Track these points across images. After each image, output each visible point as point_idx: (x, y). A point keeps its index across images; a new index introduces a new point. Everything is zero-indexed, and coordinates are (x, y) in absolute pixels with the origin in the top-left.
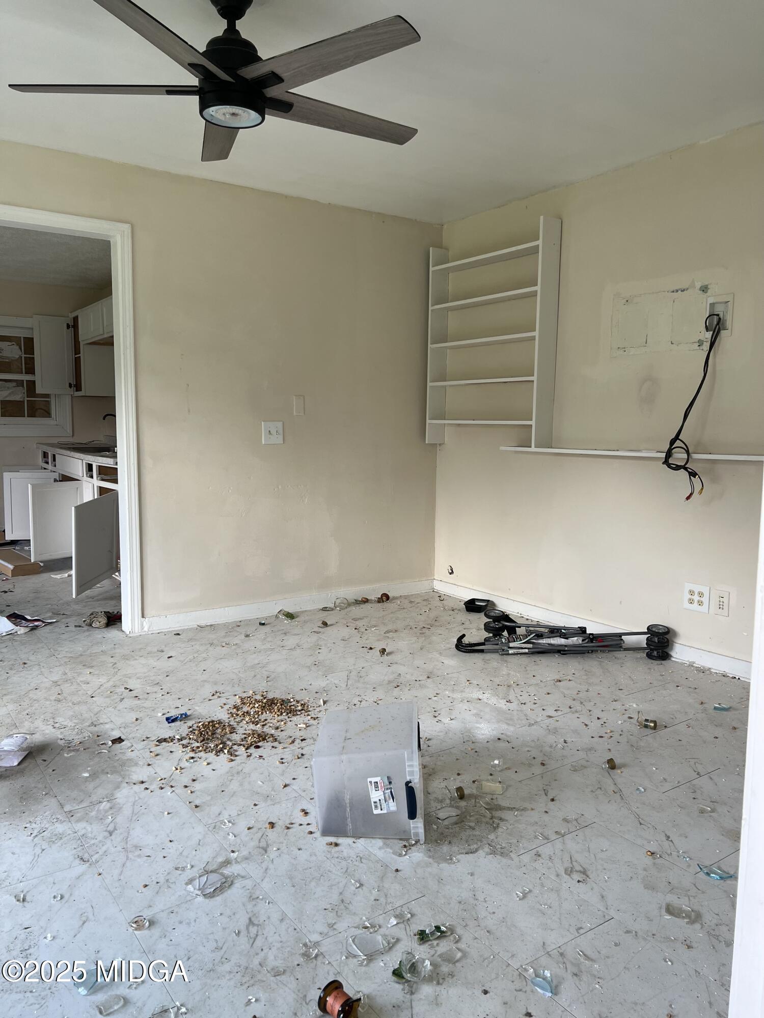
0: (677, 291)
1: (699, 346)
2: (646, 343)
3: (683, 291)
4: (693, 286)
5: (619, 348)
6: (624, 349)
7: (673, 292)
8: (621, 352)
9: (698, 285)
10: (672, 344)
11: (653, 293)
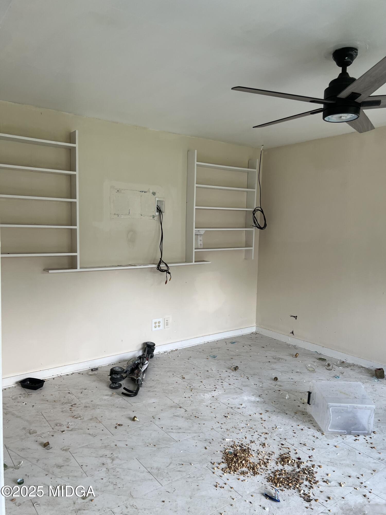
0: (142, 192)
1: (153, 218)
2: (129, 213)
3: (145, 192)
4: (149, 191)
5: (115, 214)
6: (118, 215)
7: (141, 192)
8: (116, 216)
9: (151, 191)
10: (142, 215)
11: (131, 190)
